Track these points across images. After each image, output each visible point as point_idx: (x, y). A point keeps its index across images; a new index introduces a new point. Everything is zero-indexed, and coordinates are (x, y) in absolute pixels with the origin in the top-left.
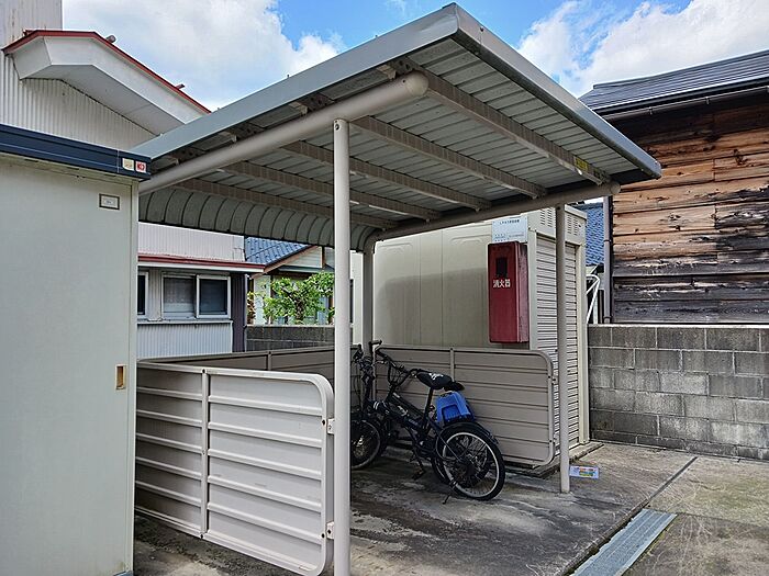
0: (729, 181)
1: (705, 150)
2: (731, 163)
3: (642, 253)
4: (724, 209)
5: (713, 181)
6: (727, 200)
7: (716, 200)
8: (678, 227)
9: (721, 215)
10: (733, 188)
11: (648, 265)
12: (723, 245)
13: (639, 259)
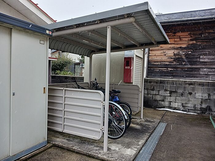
0: (178, 44)
1: (173, 36)
2: (179, 39)
3: (156, 61)
4: (176, 51)
5: (174, 44)
6: (177, 49)
7: (174, 48)
8: (165, 55)
9: (175, 52)
10: (178, 46)
11: (157, 64)
12: (175, 60)
13: (155, 62)
